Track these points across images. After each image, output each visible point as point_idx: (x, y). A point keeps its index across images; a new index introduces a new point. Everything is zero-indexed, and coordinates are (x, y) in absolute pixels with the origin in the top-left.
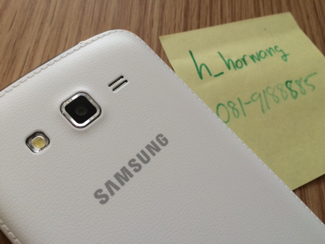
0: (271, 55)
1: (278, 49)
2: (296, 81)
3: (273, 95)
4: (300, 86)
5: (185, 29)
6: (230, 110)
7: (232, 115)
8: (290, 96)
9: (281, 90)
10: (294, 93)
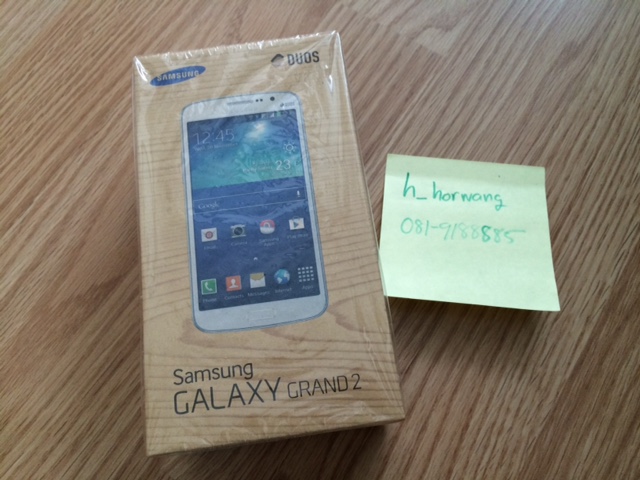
0: (486, 200)
1: (498, 198)
2: (495, 230)
3: (463, 231)
4: (497, 234)
5: (415, 154)
6: (415, 226)
7: (414, 230)
8: (480, 238)
9: (474, 230)
10: (486, 238)
